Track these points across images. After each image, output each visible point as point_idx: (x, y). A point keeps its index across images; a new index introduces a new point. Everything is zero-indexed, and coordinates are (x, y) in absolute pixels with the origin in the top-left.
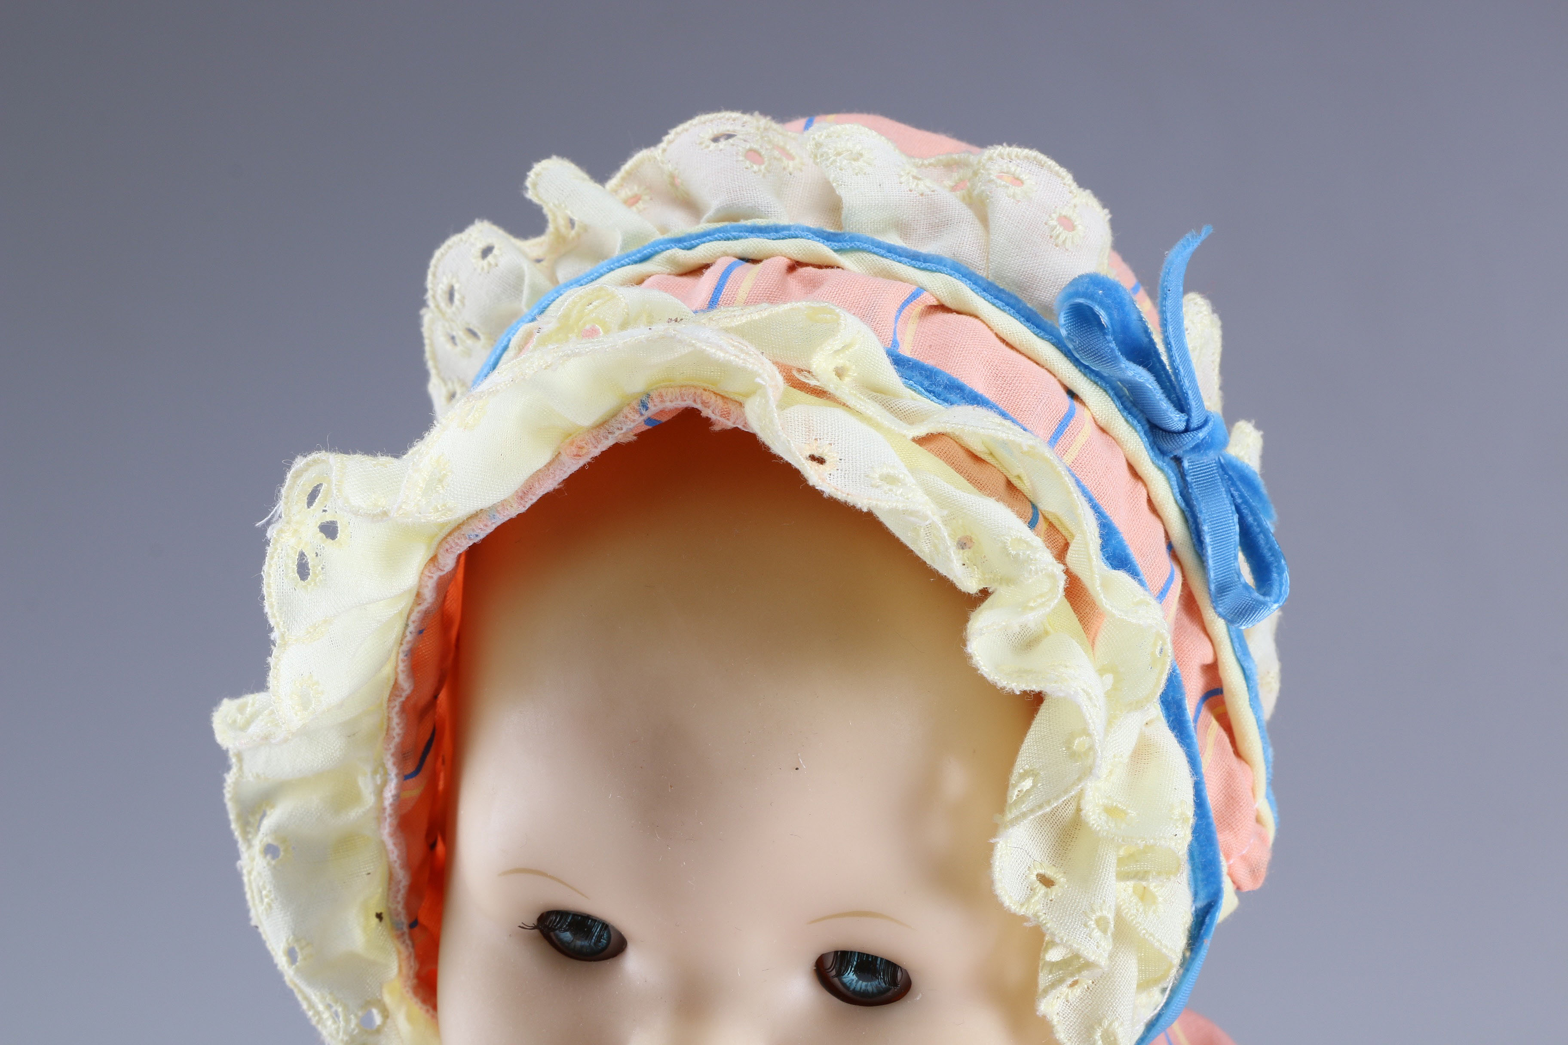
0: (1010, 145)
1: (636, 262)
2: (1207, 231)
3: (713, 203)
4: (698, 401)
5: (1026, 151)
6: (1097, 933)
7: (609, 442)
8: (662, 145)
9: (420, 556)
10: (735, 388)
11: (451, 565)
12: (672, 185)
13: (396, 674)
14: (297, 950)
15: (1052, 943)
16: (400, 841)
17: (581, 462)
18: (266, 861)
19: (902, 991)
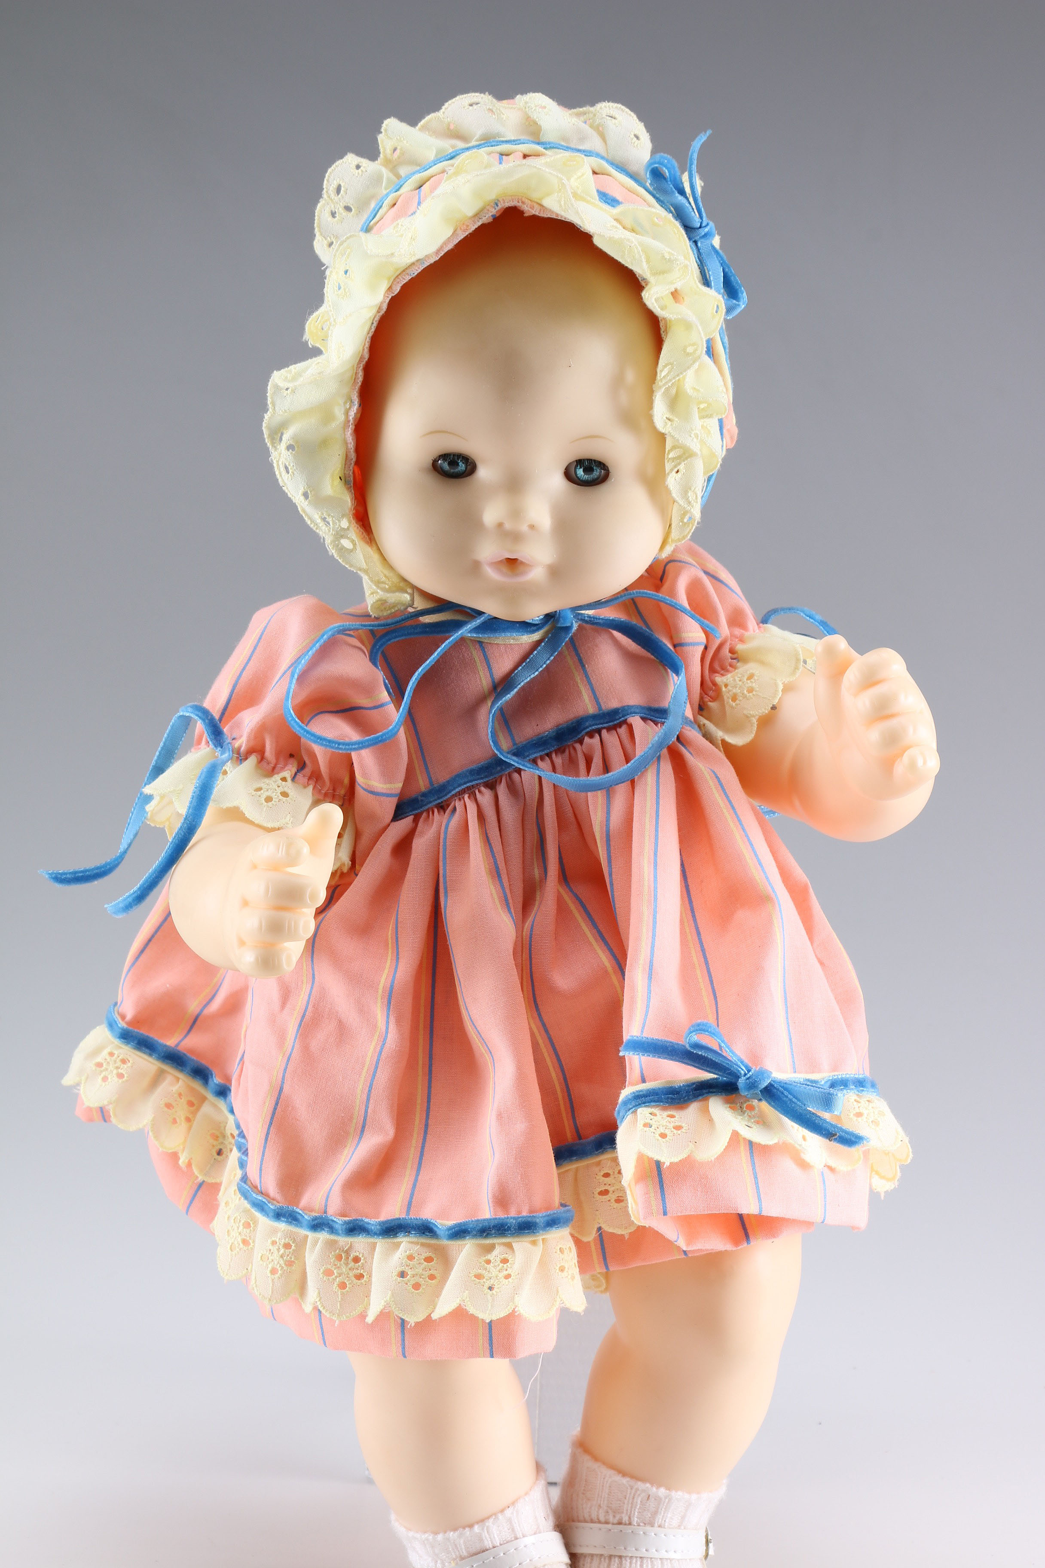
0: (608, 102)
1: (447, 160)
2: (709, 132)
3: (479, 133)
4: (520, 202)
5: (616, 105)
6: (695, 440)
7: (480, 224)
8: (441, 111)
9: (384, 286)
10: (535, 196)
11: (398, 290)
12: (448, 128)
13: (363, 350)
14: (309, 492)
15: (674, 448)
16: (355, 438)
17: (467, 233)
18: (289, 453)
19: (604, 478)
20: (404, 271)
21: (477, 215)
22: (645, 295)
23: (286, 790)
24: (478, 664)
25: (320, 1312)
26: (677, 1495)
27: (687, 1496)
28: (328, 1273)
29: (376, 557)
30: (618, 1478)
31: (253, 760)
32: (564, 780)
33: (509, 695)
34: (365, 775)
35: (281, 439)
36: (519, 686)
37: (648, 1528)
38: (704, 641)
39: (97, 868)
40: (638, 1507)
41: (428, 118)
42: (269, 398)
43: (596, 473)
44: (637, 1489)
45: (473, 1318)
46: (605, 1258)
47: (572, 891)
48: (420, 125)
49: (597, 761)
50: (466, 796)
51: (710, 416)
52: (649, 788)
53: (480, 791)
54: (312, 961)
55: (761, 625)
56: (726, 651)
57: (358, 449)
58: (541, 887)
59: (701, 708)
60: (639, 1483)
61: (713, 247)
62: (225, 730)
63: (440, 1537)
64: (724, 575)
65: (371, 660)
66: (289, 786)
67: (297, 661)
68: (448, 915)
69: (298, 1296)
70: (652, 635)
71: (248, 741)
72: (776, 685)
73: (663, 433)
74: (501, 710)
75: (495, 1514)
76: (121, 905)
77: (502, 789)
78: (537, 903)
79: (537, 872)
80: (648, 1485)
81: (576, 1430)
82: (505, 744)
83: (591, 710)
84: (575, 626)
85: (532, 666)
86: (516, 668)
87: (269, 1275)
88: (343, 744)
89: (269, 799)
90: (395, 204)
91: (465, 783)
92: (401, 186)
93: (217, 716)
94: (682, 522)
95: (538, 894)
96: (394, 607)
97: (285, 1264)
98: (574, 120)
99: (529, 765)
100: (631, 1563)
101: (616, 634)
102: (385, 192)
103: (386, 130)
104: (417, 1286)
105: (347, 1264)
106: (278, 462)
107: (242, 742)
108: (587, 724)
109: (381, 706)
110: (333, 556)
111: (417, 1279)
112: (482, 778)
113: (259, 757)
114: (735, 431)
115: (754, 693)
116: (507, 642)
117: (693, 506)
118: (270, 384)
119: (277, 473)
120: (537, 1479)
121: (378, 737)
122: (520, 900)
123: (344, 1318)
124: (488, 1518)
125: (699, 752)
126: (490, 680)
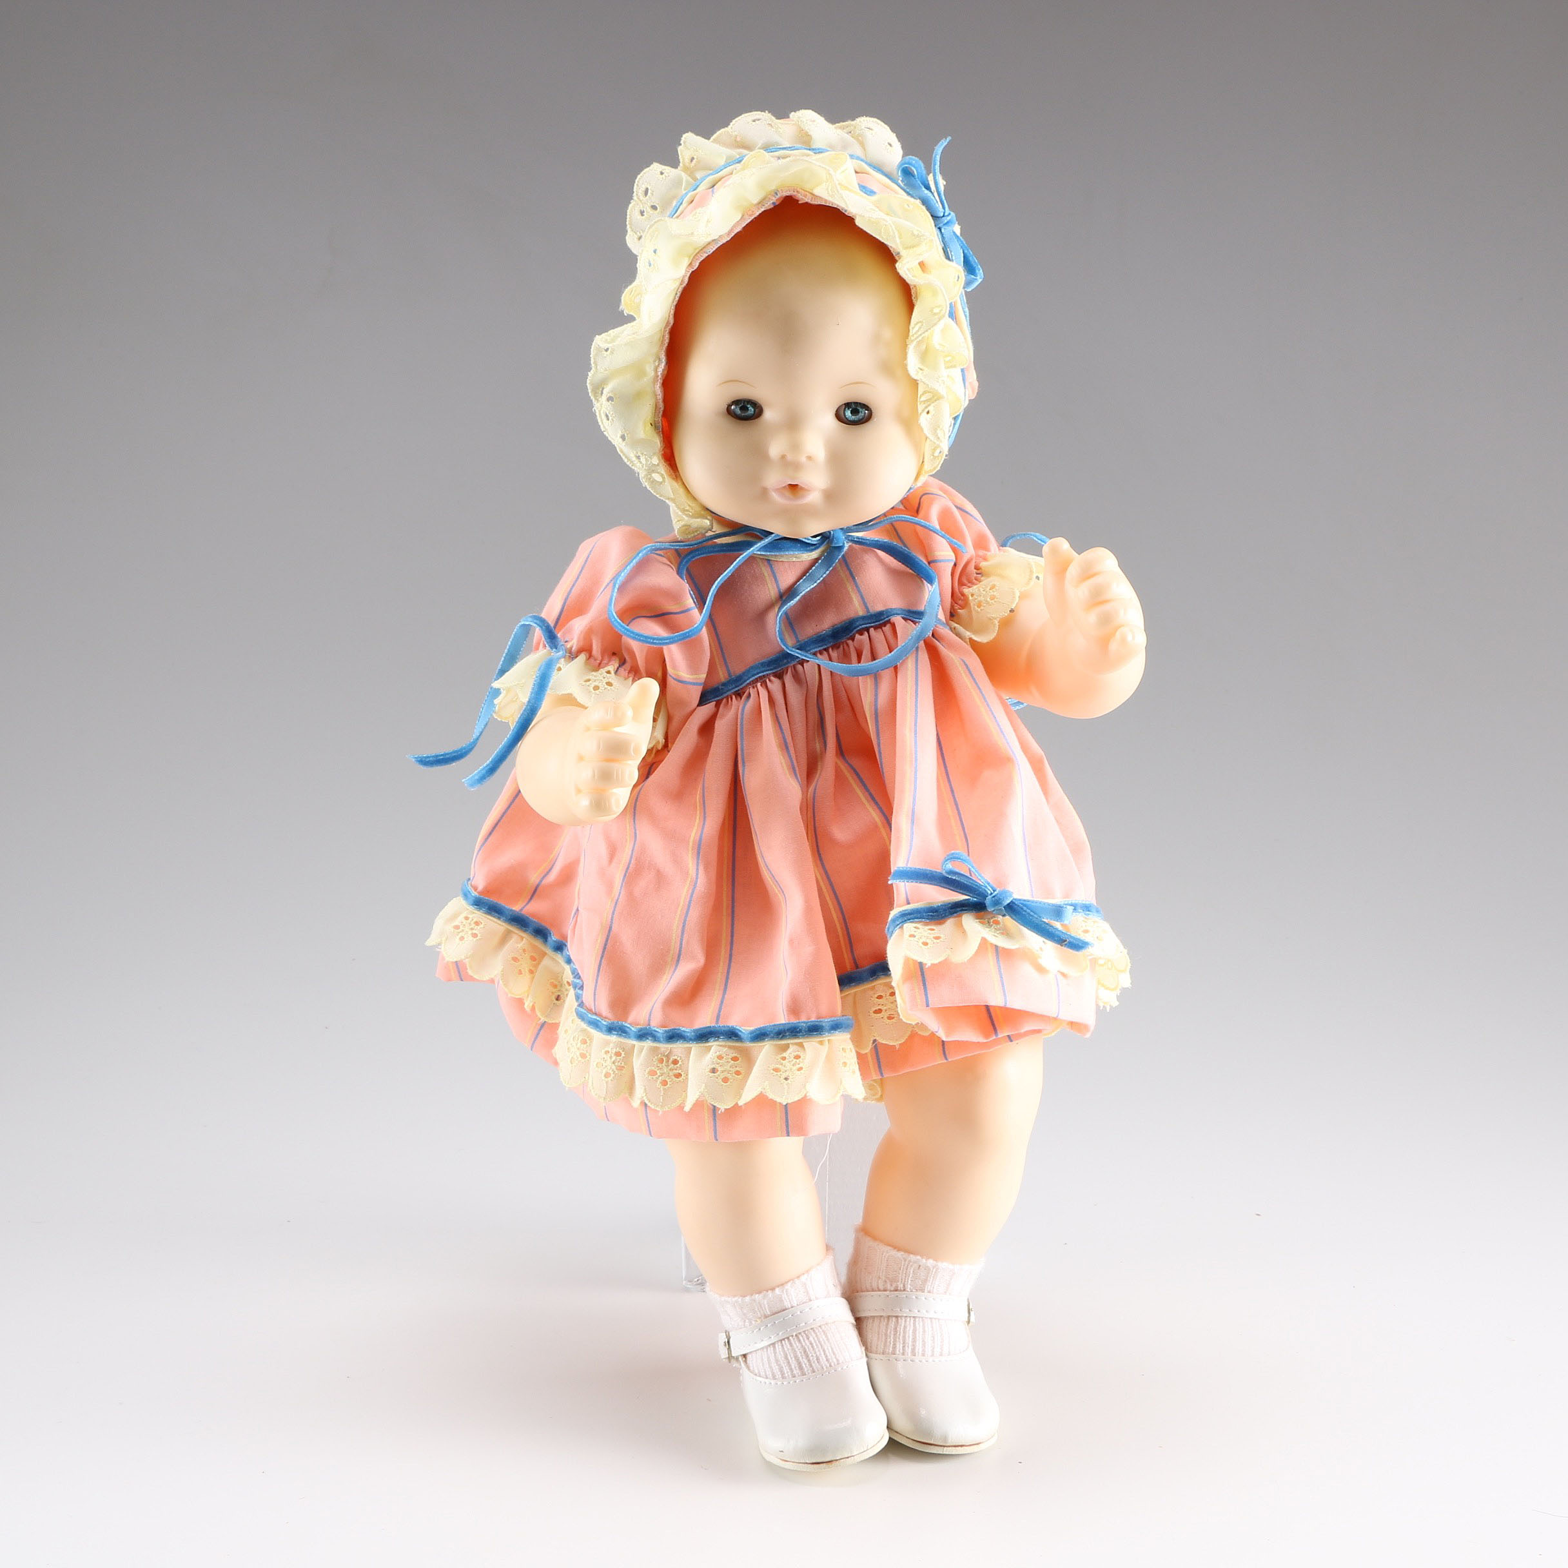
0: (866, 117)
1: (734, 165)
2: (949, 138)
3: (760, 142)
4: (796, 191)
5: (872, 119)
6: (943, 385)
7: (763, 210)
8: (730, 127)
9: (686, 262)
10: (808, 187)
11: (697, 266)
12: (735, 140)
13: (669, 316)
14: (626, 435)
15: (925, 392)
16: (662, 390)
17: (753, 218)
18: (609, 404)
19: (868, 419)
20: (702, 250)
21: (761, 203)
22: (899, 266)
23: (610, 680)
24: (767, 578)
25: (646, 1105)
26: (943, 1265)
27: (951, 1267)
28: (653, 1073)
29: (681, 491)
30: (894, 1253)
31: (582, 657)
32: (838, 667)
33: (792, 602)
34: (674, 667)
35: (602, 393)
36: (801, 595)
37: (919, 1293)
38: (954, 560)
39: (454, 752)
40: (911, 1276)
41: (718, 133)
42: (592, 359)
43: (863, 413)
44: (910, 1261)
45: (773, 1103)
46: (880, 1067)
47: (847, 762)
48: (712, 139)
49: (866, 653)
50: (759, 684)
51: (954, 366)
52: (909, 673)
53: (770, 680)
55: (1001, 548)
56: (972, 567)
57: (665, 400)
58: (822, 758)
59: (952, 615)
60: (911, 1256)
61: (954, 233)
62: (558, 635)
63: (747, 1299)
64: (969, 507)
65: (678, 574)
66: (612, 678)
67: (618, 575)
68: (745, 781)
69: (627, 1095)
70: (910, 553)
71: (578, 641)
72: (1014, 593)
73: (916, 380)
74: (786, 613)
75: (793, 1280)
76: (477, 777)
77: (788, 678)
78: (818, 773)
79: (818, 746)
80: (919, 1257)
81: (858, 1220)
82: (790, 641)
83: (861, 613)
84: (847, 546)
85: (812, 579)
86: (798, 580)
87: (604, 1078)
88: (657, 639)
89: (596, 688)
90: (693, 201)
91: (758, 674)
92: (698, 186)
93: (552, 625)
94: (933, 455)
95: (819, 763)
96: (696, 531)
97: (617, 1069)
98: (839, 131)
99: (810, 656)
100: (905, 1321)
101: (880, 553)
102: (684, 192)
103: (684, 143)
104: (725, 1080)
105: (668, 1066)
106: (600, 411)
107: (574, 643)
108: (858, 624)
109: (688, 610)
110: (646, 487)
111: (726, 1074)
112: (771, 670)
113: (587, 655)
114: (976, 384)
115: (996, 600)
116: (791, 559)
117: (941, 441)
118: (593, 347)
119: (599, 421)
120: (827, 1255)
121: (685, 634)
122: (805, 768)
123: (666, 1109)
124: (787, 1283)
125: (951, 646)
126: (776, 590)
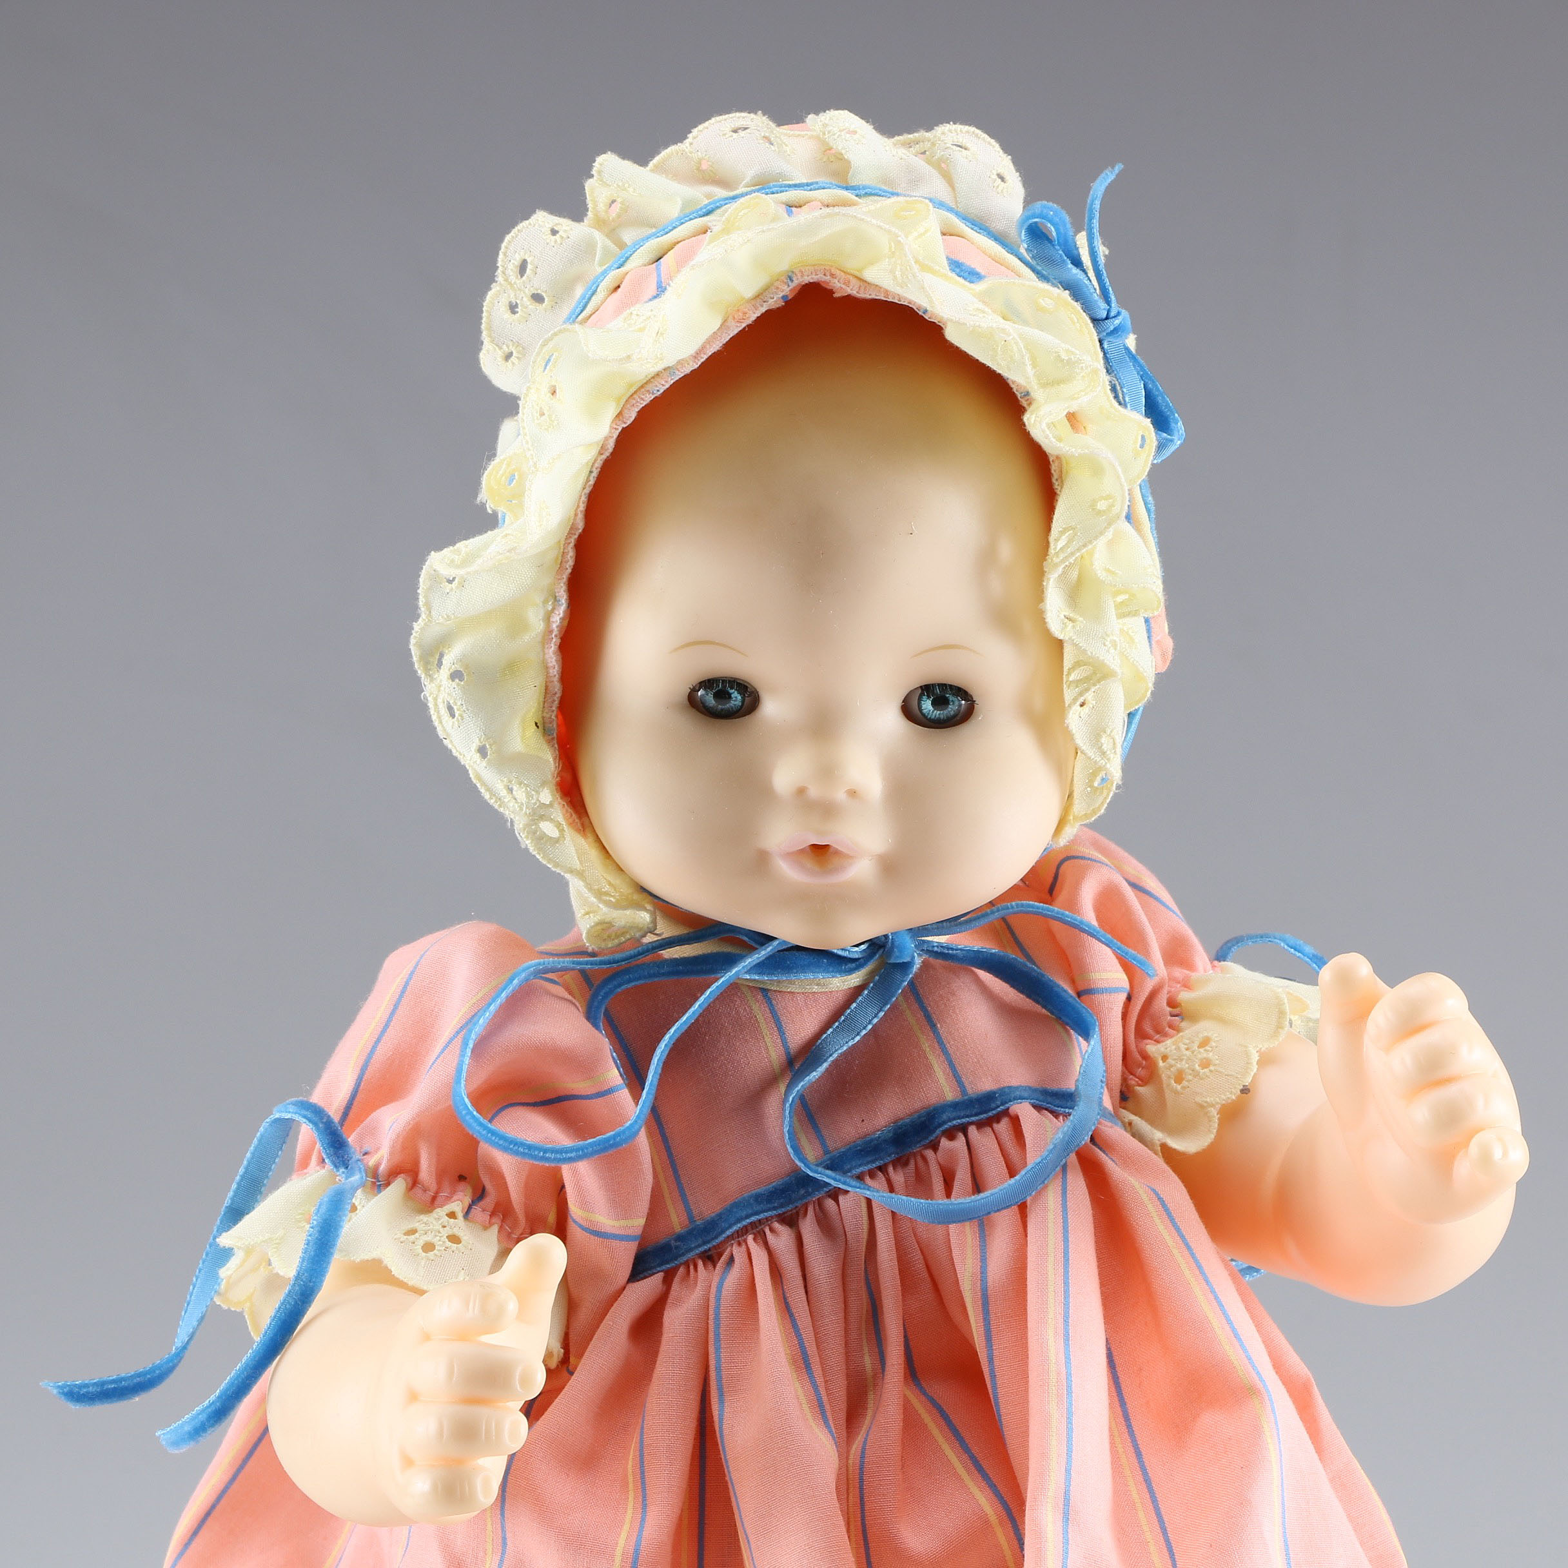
0: (955, 124)
1: (701, 216)
2: (1119, 167)
3: (750, 174)
4: (828, 274)
5: (967, 127)
6: (1112, 650)
7: (763, 310)
8: (687, 142)
9: (611, 411)
10: (852, 265)
11: (633, 418)
12: (698, 169)
13: (576, 515)
14: (488, 747)
15: (1077, 664)
16: (560, 658)
17: (744, 325)
18: (454, 684)
19: (966, 715)
20: (642, 387)
21: (759, 296)
22: (1029, 419)
23: (456, 1231)
24: (763, 1026)
29: (593, 853)
31: (399, 1185)
32: (908, 1204)
33: (814, 1073)
34: (584, 1205)
35: (440, 664)
36: (831, 1059)
38: (1126, 985)
39: (139, 1375)
41: (664, 153)
42: (421, 598)
43: (956, 705)
47: (925, 1394)
48: (651, 164)
49: (962, 1176)
50: (750, 1238)
51: (1135, 614)
52: (1051, 1216)
53: (772, 1230)
54: (502, 1515)
55: (1216, 963)
56: (1161, 1003)
57: (564, 677)
58: (875, 1385)
59: (1125, 1097)
61: (1127, 349)
62: (349, 1140)
64: (1151, 883)
65: (588, 1018)
66: (459, 1226)
67: (471, 1021)
68: (726, 1432)
70: (1043, 975)
71: (392, 1154)
72: (1247, 1055)
73: (1061, 640)
74: (802, 1098)
76: (187, 1428)
77: (808, 1226)
78: (870, 1413)
79: (868, 1362)
82: (812, 1152)
83: (950, 1094)
84: (918, 962)
85: (850, 1027)
86: (823, 1030)
88: (553, 1151)
89: (429, 1247)
90: (619, 287)
91: (747, 1217)
92: (627, 258)
93: (336, 1118)
94: (1091, 786)
95: (871, 1396)
96: (623, 934)
98: (902, 152)
99: (854, 1183)
101: (983, 974)
102: (600, 270)
103: (599, 172)
106: (435, 699)
107: (382, 1156)
108: (945, 1117)
109: (610, 1091)
110: (527, 850)
112: (775, 1208)
113: (410, 1180)
114: (1169, 643)
115: (1212, 1068)
116: (808, 989)
117: (1109, 759)
118: (423, 573)
119: (434, 718)
121: (608, 1139)
122: (842, 1406)
125: (1127, 1161)
126: (781, 1050)
